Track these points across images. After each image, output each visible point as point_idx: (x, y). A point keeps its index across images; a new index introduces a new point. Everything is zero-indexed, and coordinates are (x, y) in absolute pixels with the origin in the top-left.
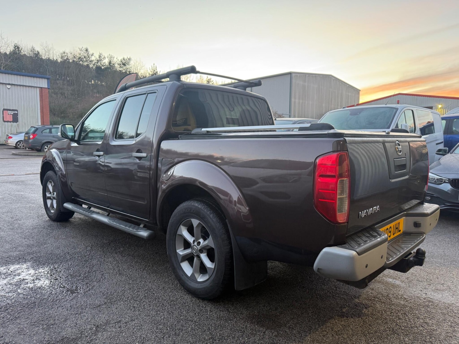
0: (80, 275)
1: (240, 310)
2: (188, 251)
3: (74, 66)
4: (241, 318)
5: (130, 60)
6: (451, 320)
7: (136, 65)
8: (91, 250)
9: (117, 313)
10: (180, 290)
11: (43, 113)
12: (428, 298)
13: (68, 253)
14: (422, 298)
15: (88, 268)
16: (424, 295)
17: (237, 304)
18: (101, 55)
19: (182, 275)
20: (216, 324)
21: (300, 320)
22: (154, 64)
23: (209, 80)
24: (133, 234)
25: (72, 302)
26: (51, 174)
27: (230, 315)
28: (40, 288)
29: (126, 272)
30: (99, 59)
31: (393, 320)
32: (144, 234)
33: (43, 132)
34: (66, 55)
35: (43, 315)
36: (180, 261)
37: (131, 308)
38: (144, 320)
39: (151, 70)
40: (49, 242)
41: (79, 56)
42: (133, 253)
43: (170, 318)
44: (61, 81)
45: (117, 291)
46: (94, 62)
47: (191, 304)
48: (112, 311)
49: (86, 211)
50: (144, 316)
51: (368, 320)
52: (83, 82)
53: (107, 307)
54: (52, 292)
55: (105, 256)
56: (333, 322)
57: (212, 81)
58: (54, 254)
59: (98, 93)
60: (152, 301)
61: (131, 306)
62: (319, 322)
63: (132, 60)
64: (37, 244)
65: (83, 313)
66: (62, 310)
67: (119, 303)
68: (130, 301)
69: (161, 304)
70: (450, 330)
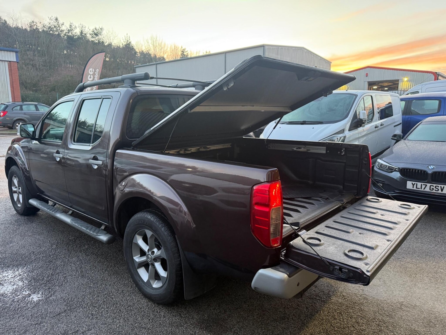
0: (43, 278)
1: (192, 314)
2: (144, 259)
3: (44, 36)
4: (192, 324)
5: (102, 30)
6: (380, 318)
7: (108, 35)
8: (56, 248)
9: (75, 322)
10: (138, 294)
11: (13, 88)
12: (363, 295)
13: (33, 253)
14: (359, 295)
15: (52, 270)
16: (361, 291)
17: (190, 307)
18: (72, 25)
19: (139, 280)
20: (167, 331)
21: (245, 324)
22: (127, 34)
23: (183, 50)
24: (94, 237)
25: (34, 310)
26: (15, 169)
27: (182, 321)
28: (3, 295)
29: (88, 273)
30: (70, 29)
31: (328, 320)
32: (104, 238)
33: (14, 109)
34: (35, 24)
35: (4, 326)
36: (137, 267)
37: (90, 316)
38: (101, 329)
39: (124, 40)
40: (15, 240)
41: (49, 26)
42: (96, 251)
43: (126, 326)
44: (31, 52)
45: (77, 296)
46: (65, 32)
47: (147, 309)
48: (71, 320)
49: (50, 209)
50: (101, 324)
51: (307, 321)
52: (54, 53)
53: (66, 315)
54: (14, 299)
55: (69, 255)
56: (275, 324)
57: (187, 51)
58: (19, 254)
59: (70, 64)
60: (110, 307)
61: (89, 314)
62: (262, 325)
63: (104, 30)
64: (3, 243)
65: (42, 323)
66: (22, 321)
67: (78, 311)
68: (89, 308)
69: (118, 311)
70: (377, 329)
